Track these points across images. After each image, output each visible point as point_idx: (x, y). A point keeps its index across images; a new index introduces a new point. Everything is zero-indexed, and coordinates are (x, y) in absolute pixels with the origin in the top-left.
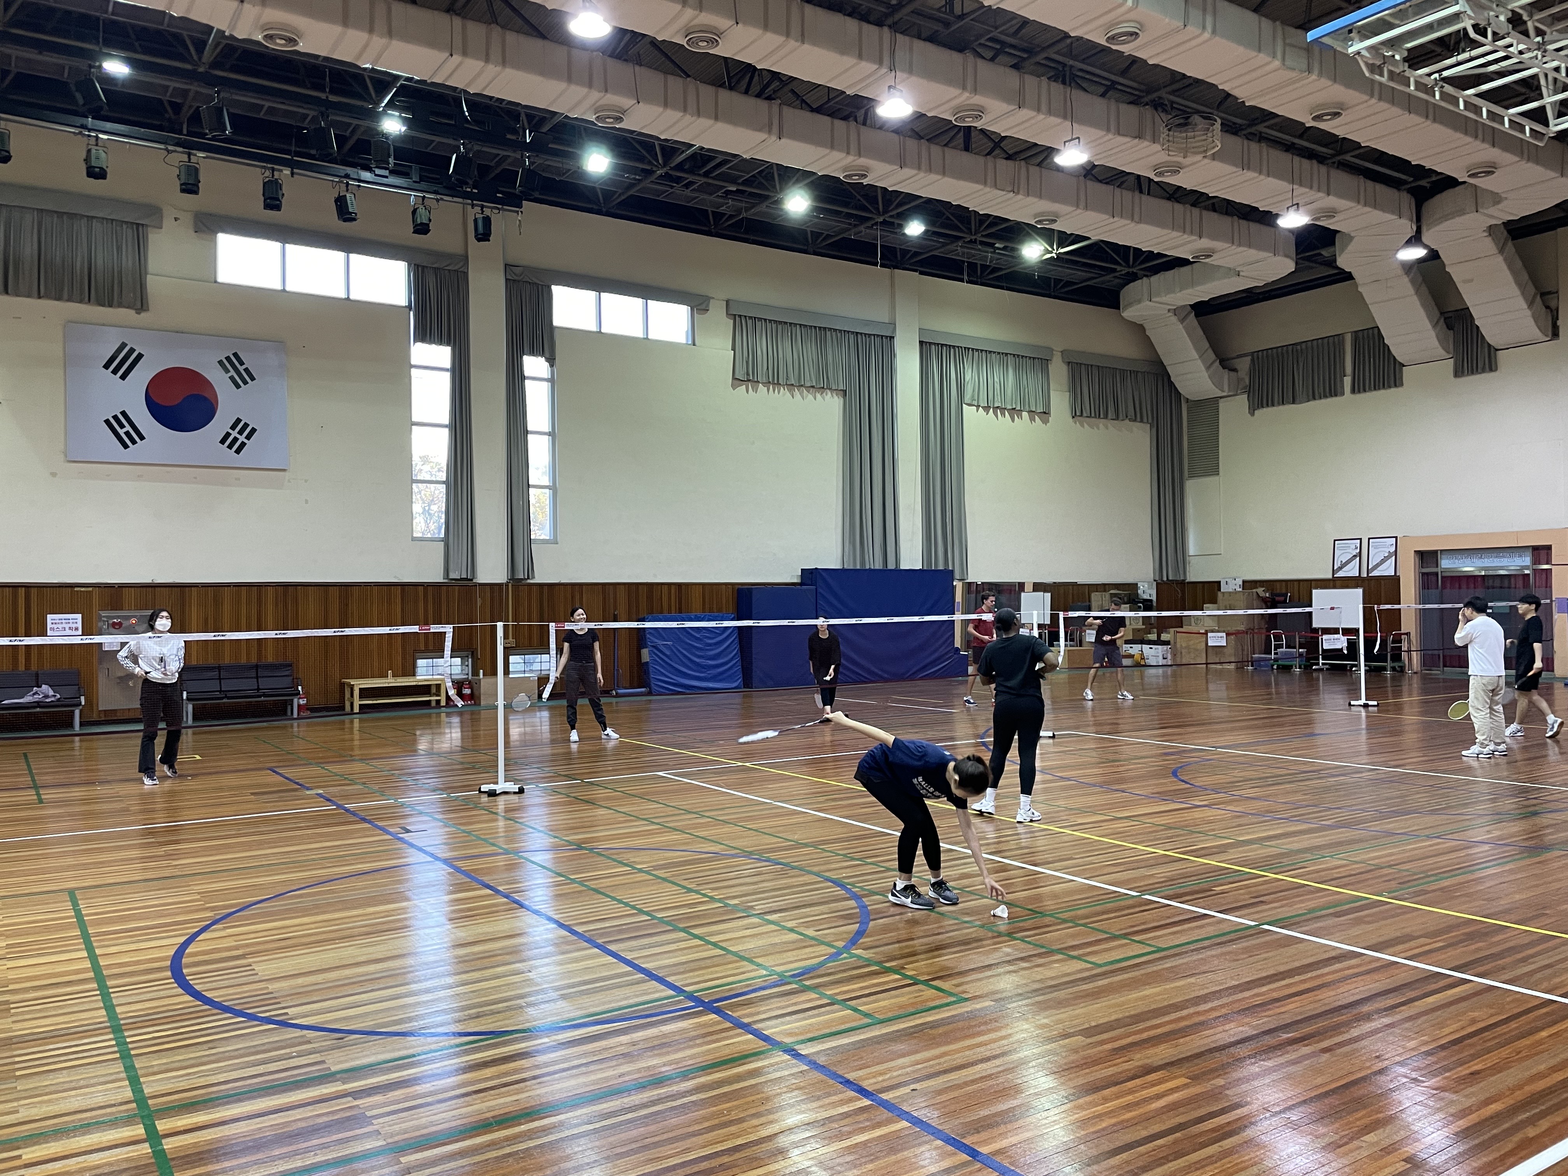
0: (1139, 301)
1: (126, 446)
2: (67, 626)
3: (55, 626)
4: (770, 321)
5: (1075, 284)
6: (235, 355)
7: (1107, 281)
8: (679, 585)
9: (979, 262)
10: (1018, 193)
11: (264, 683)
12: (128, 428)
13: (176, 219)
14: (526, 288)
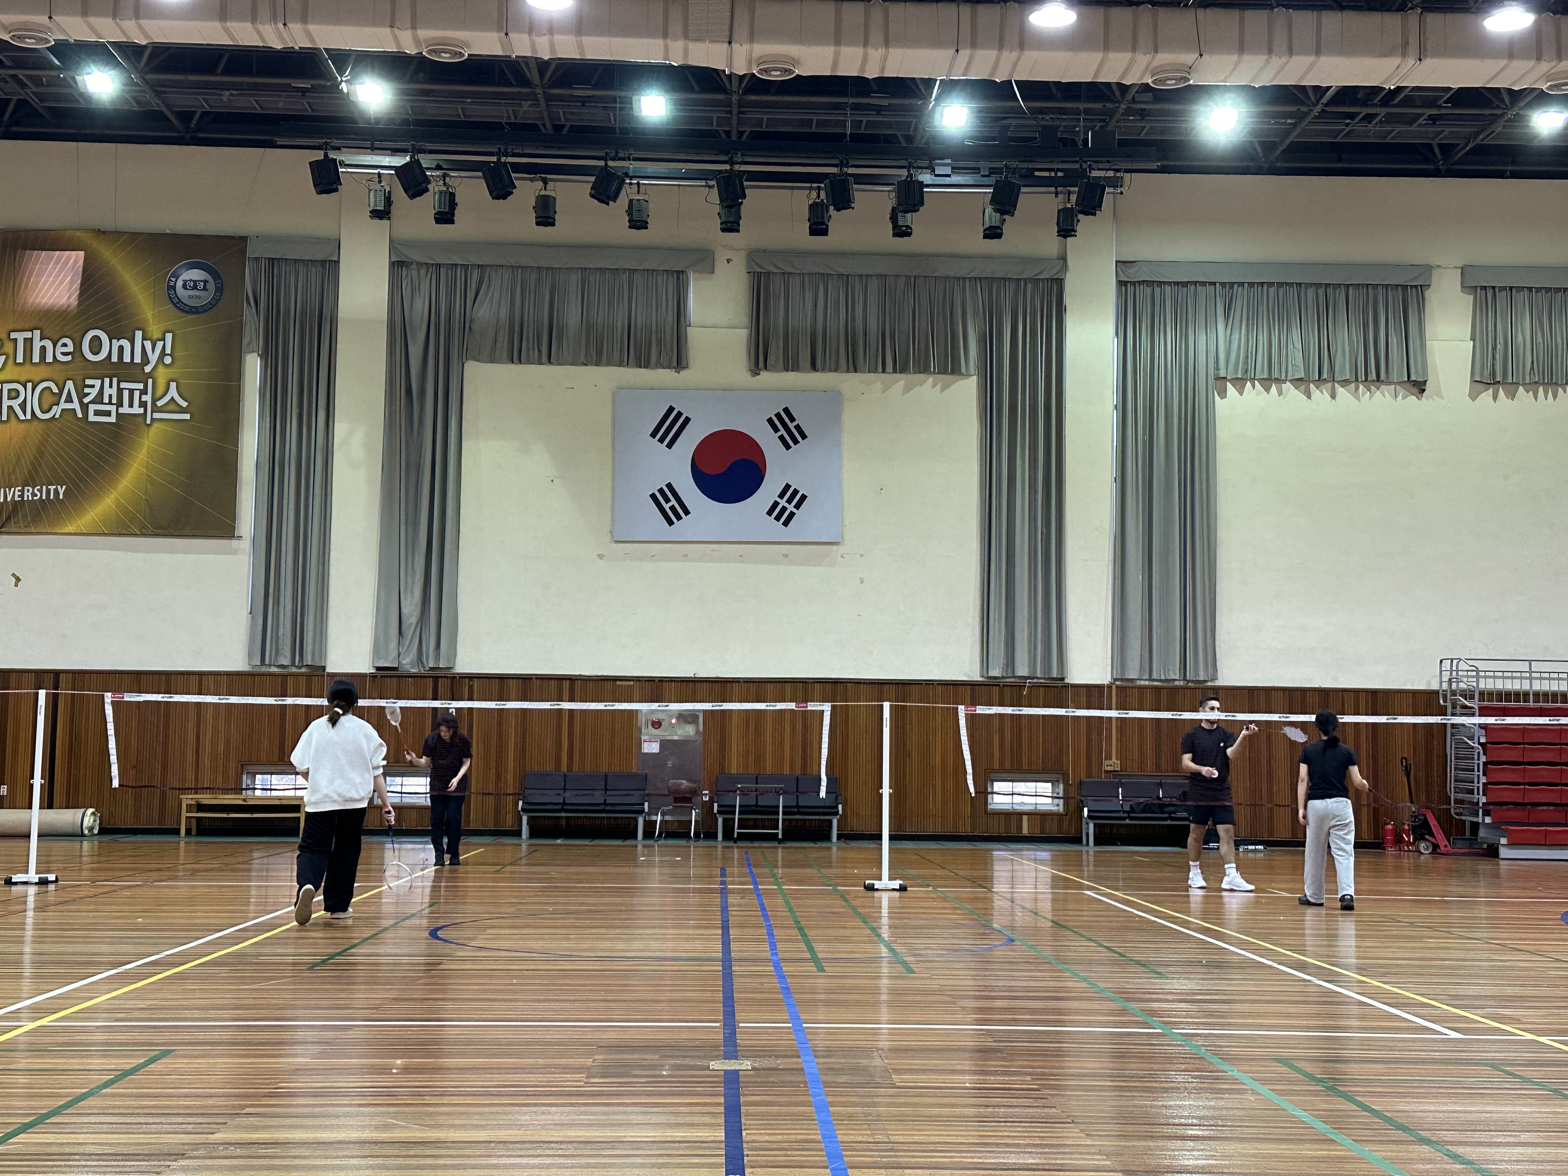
4: (1540, 289)
6: (786, 410)
12: (673, 502)
13: (728, 261)
14: (1148, 290)
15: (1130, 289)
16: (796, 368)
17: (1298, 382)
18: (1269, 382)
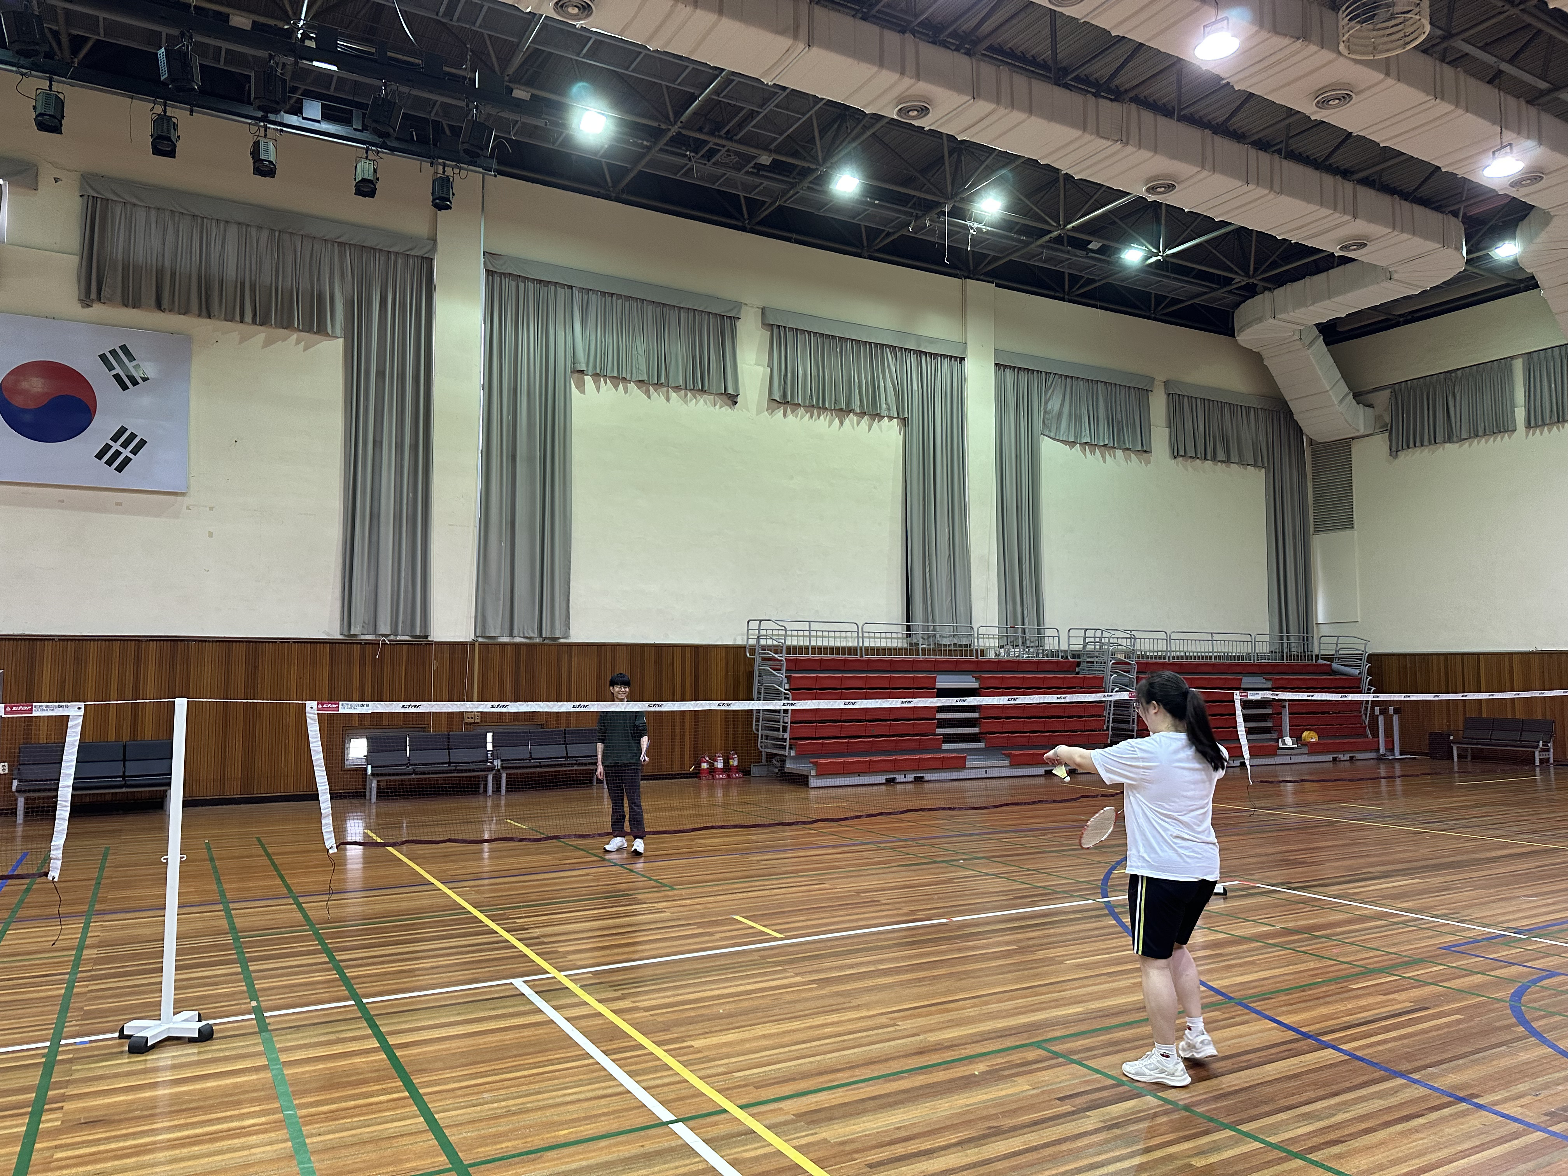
0: (1260, 320)
4: (816, 334)
5: (1182, 301)
6: (124, 348)
7: (1219, 296)
8: (696, 648)
9: (1067, 271)
10: (1127, 143)
11: (132, 768)
13: (56, 180)
14: (513, 284)
15: (497, 279)
16: (136, 305)
17: (640, 383)
18: (616, 381)
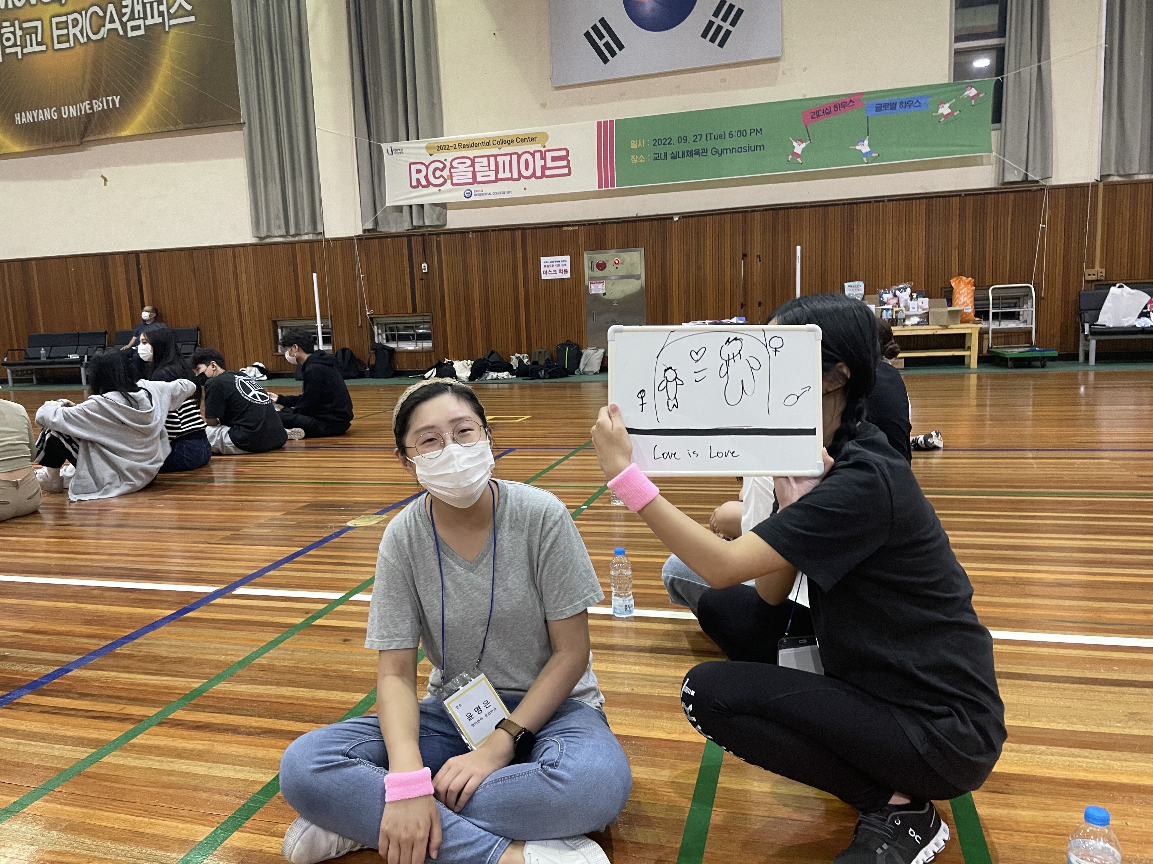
1: (605, 60)
2: (558, 269)
3: (547, 269)
12: (607, 38)
